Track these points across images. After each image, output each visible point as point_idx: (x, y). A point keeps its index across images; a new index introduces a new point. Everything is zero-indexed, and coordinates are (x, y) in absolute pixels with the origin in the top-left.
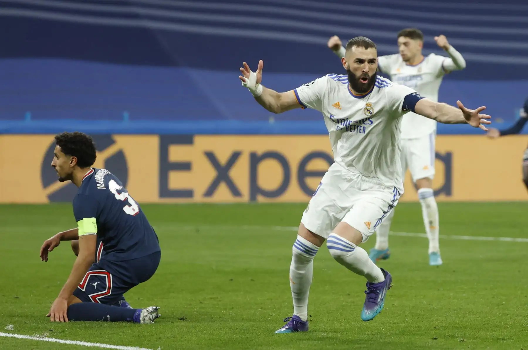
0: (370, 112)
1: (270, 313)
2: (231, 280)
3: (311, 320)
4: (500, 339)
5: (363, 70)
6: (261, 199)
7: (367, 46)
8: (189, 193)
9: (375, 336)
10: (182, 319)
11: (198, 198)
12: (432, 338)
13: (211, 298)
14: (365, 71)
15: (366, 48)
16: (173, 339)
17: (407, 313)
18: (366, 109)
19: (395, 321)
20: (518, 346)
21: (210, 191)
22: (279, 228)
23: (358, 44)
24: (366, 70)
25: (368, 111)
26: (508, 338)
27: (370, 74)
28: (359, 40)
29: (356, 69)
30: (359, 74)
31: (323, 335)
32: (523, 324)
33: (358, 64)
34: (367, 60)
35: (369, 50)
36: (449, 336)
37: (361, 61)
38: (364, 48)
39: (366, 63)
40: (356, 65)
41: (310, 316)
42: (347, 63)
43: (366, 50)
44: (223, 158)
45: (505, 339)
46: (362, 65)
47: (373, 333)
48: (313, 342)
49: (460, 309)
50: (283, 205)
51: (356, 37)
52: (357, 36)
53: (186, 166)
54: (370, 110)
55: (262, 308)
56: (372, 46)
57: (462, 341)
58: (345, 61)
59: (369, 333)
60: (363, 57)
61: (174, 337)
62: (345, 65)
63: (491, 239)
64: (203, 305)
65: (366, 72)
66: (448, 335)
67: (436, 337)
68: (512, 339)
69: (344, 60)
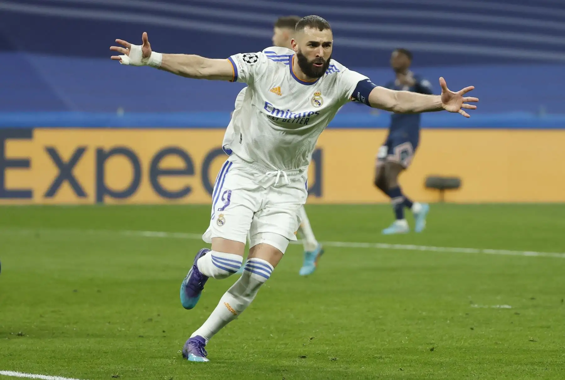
0: (319, 102)
1: (119, 329)
2: (75, 291)
3: (165, 336)
4: (376, 357)
5: (317, 54)
6: (108, 200)
7: (321, 27)
8: (27, 194)
9: (236, 354)
10: (21, 335)
11: (38, 198)
12: (300, 357)
13: (53, 312)
14: (319, 55)
15: (321, 30)
16: (10, 357)
17: (272, 328)
18: (314, 100)
19: (259, 337)
20: (396, 365)
21: (52, 191)
22: (128, 233)
23: (311, 24)
24: (321, 54)
25: (316, 102)
26: (386, 357)
27: (326, 59)
28: (312, 20)
29: (308, 53)
30: (311, 58)
31: (178, 352)
32: (402, 341)
33: (311, 48)
34: (321, 43)
35: (325, 31)
36: (320, 354)
37: (314, 44)
38: (318, 30)
39: (321, 47)
40: (309, 49)
41: (164, 332)
42: (297, 46)
43: (321, 32)
44: (66, 155)
45: (382, 358)
46: (316, 49)
47: (235, 351)
48: (167, 360)
49: (332, 323)
50: (134, 207)
51: (308, 15)
52: (310, 15)
53: (24, 164)
54: (318, 100)
55: (109, 323)
56: (327, 28)
57: (333, 359)
58: (295, 43)
59: (230, 351)
60: (318, 40)
61: (11, 355)
62: (295, 47)
63: (365, 245)
64: (44, 319)
65: (321, 57)
66: (318, 353)
67: (305, 356)
68: (390, 358)
69: (293, 42)
